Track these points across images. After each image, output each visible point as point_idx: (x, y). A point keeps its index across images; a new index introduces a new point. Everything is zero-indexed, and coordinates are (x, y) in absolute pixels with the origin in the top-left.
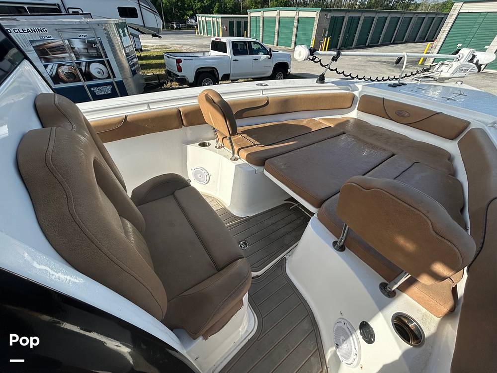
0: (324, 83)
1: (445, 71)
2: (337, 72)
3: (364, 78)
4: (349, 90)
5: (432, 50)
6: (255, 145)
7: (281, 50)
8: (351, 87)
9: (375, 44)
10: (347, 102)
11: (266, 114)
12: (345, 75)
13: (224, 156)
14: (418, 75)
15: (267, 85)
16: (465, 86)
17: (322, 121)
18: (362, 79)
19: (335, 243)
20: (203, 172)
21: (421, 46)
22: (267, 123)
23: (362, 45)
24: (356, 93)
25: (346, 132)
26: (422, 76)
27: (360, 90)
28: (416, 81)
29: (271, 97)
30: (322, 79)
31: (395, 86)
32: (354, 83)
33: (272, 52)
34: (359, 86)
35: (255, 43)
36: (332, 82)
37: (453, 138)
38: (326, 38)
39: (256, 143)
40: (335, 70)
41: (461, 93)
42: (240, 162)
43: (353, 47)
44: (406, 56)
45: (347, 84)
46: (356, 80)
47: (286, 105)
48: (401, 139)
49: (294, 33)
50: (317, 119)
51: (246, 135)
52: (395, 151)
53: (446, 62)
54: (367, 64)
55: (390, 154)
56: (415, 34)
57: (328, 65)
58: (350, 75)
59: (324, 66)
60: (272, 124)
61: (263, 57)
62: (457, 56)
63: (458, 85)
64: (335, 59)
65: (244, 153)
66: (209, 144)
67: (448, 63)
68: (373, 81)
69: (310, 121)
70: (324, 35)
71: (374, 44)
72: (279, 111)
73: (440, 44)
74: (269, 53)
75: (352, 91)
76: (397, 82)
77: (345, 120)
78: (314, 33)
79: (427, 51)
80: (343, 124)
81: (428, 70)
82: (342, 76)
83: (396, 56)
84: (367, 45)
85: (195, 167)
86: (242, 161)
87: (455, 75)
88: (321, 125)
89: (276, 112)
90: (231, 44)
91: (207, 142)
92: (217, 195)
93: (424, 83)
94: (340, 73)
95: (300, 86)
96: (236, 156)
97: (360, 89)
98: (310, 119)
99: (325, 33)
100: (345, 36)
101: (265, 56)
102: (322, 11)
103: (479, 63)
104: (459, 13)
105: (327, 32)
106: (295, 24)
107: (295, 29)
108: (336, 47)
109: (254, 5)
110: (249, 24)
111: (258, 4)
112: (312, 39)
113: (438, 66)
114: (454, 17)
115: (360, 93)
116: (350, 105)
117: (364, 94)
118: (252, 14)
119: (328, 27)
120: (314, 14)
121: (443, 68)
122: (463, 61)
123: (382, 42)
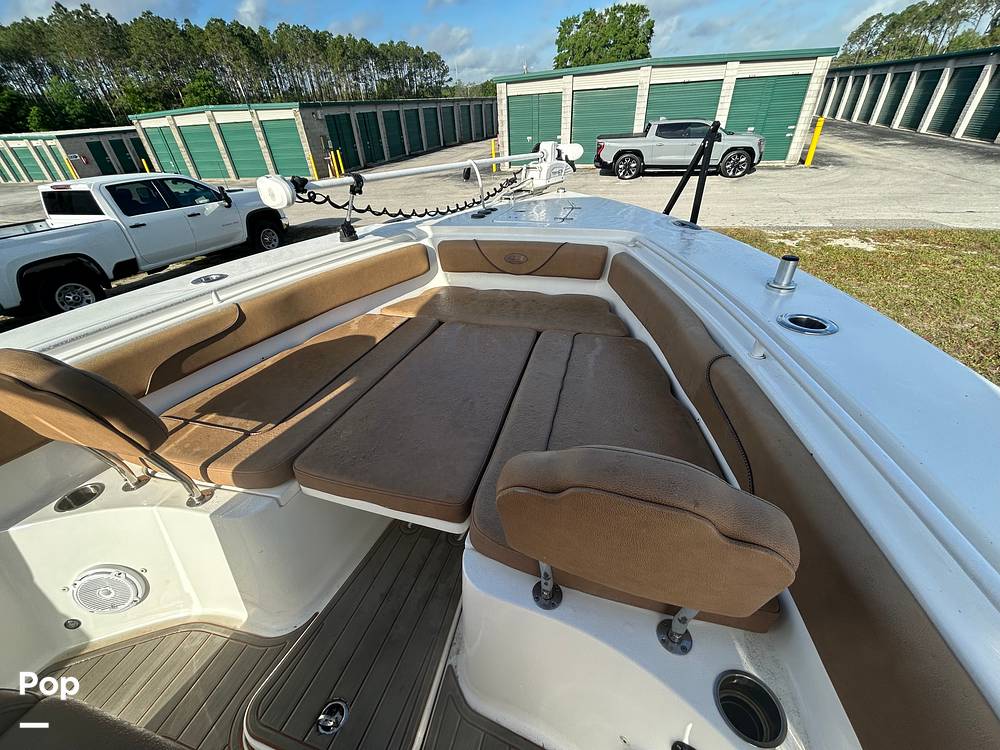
0: (356, 238)
1: (537, 177)
2: (373, 212)
3: (426, 212)
4: (411, 240)
5: (501, 149)
6: (247, 434)
7: (246, 186)
8: (411, 233)
9: (419, 152)
10: (419, 262)
11: (249, 342)
12: (391, 215)
13: (161, 505)
14: (505, 191)
15: (222, 277)
16: (570, 194)
17: (387, 313)
18: (424, 215)
19: (537, 591)
20: (111, 576)
21: (484, 146)
22: (263, 359)
23: (399, 155)
24: (426, 242)
25: (443, 319)
26: (511, 191)
28: (507, 201)
29: (245, 300)
30: (349, 232)
31: (481, 215)
32: (414, 224)
33: (228, 194)
34: (426, 227)
35: (175, 181)
36: (375, 233)
37: (598, 277)
38: (333, 153)
39: (250, 425)
40: (367, 210)
41: (573, 206)
42: (221, 498)
43: (387, 160)
44: (474, 165)
45: (402, 230)
46: (414, 219)
47: (291, 307)
48: (534, 301)
49: (265, 151)
50: (376, 311)
51: (213, 415)
52: (537, 326)
53: (531, 165)
55: (533, 335)
56: (468, 129)
57: (348, 203)
58: (400, 212)
59: (343, 207)
60: (277, 358)
61: (210, 207)
62: (539, 154)
63: (561, 195)
64: (356, 189)
65: (222, 472)
66: (100, 488)
67: (535, 166)
68: (443, 214)
69: (363, 320)
70: (327, 148)
71: (417, 152)
72: (281, 326)
73: (506, 139)
74: (220, 195)
75: (417, 240)
76: (480, 208)
77: (430, 296)
78: (306, 146)
79: (495, 151)
80: (431, 304)
81: (513, 181)
82: (386, 217)
83: (460, 168)
84: (407, 153)
85: (75, 577)
86: (228, 492)
87: (552, 181)
88: (390, 321)
89: (275, 329)
90: (107, 193)
91: (88, 484)
92: (195, 611)
93: (519, 201)
94: (380, 214)
95: (307, 257)
96: (202, 485)
97: (430, 234)
98: (361, 317)
99: (326, 144)
100: (365, 145)
101: (216, 204)
102: (302, 107)
103: (570, 159)
104: (508, 97)
105: (330, 142)
106: (260, 135)
107: (262, 143)
108: (359, 164)
109: (143, 104)
110: (145, 144)
111: (154, 103)
112: (307, 156)
113: (523, 172)
114: (505, 102)
115: (433, 240)
116: (425, 266)
117: (441, 239)
118: (145, 124)
119: (327, 133)
120: (289, 113)
121: (532, 174)
122: (551, 160)
123: (428, 146)
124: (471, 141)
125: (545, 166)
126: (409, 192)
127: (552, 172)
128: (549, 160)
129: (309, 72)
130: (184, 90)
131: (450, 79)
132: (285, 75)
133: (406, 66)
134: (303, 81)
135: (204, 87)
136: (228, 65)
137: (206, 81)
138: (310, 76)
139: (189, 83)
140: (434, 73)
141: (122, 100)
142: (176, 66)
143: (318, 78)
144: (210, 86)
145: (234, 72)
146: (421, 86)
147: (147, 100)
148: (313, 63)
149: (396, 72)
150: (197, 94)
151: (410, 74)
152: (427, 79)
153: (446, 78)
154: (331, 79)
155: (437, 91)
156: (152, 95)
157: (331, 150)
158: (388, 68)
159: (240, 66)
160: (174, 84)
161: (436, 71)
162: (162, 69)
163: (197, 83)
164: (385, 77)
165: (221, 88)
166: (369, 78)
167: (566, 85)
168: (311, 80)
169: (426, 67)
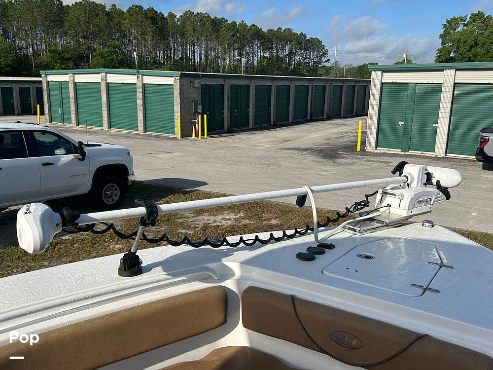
1: (396, 205)
2: (170, 242)
5: (369, 130)
8: (213, 270)
9: (284, 122)
10: (214, 311)
12: (193, 245)
24: (230, 284)
27: (238, 273)
30: (131, 265)
31: (310, 255)
33: (85, 148)
34: (235, 262)
35: (43, 133)
38: (200, 116)
40: (162, 240)
49: (140, 109)
54: (279, 155)
61: (64, 158)
67: (394, 192)
70: (196, 112)
73: (375, 122)
74: (78, 149)
75: (218, 281)
78: (177, 108)
81: (364, 205)
84: (272, 123)
87: (415, 211)
93: (368, 234)
99: (196, 109)
100: (232, 113)
101: (71, 156)
102: (182, 76)
103: (443, 184)
104: (382, 84)
105: (200, 107)
106: (140, 95)
107: (140, 102)
108: (224, 129)
109: (59, 61)
110: (45, 93)
111: (67, 61)
112: (176, 117)
113: (379, 196)
114: (378, 87)
115: (239, 282)
116: (221, 318)
117: (249, 284)
118: (50, 78)
119: (199, 99)
120: (170, 80)
121: (389, 200)
122: (416, 186)
123: (294, 118)
124: (338, 116)
125: (407, 195)
126: (264, 161)
127: (417, 201)
128: (414, 185)
129: (200, 47)
130: (94, 54)
131: (328, 61)
132: (180, 48)
133: (287, 47)
134: (193, 53)
135: (111, 52)
136: (135, 38)
137: (114, 48)
138: (201, 50)
139: (100, 48)
140: (313, 55)
141: (44, 57)
142: (94, 36)
143: (207, 52)
144: (115, 52)
145: (138, 43)
146: (299, 64)
147: (63, 59)
148: (206, 40)
149: (277, 52)
150: (103, 57)
151: (291, 54)
152: (306, 58)
153: (324, 60)
154: (218, 53)
155: (314, 70)
156: (69, 55)
157: (199, 113)
158: (272, 48)
159: (145, 39)
160: (89, 48)
161: (316, 54)
162: (83, 37)
163: (106, 49)
164: (267, 55)
165: (124, 54)
166: (251, 55)
167: (447, 78)
168: (200, 53)
169: (306, 49)
